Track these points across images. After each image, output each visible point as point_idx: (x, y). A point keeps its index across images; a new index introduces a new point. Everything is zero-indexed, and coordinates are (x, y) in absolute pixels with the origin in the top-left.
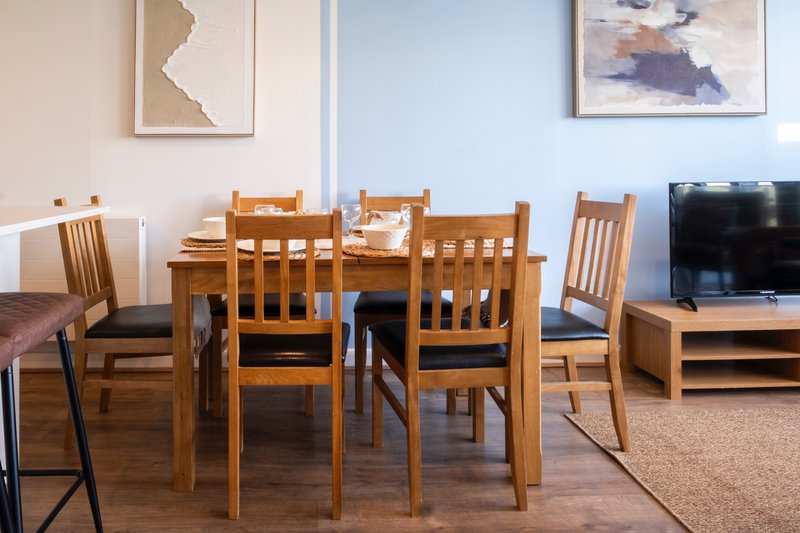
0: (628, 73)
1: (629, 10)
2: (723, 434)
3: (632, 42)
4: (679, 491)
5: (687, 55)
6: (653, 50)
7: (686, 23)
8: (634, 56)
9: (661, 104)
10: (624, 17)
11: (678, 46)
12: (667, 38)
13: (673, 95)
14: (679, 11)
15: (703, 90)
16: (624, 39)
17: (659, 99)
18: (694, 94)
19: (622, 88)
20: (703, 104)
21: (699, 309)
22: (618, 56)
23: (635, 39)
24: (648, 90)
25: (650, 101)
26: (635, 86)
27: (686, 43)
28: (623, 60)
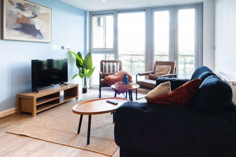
0: (19, 28)
1: (20, 10)
2: (49, 120)
3: (20, 20)
4: (45, 135)
5: (34, 26)
6: (26, 23)
7: (34, 17)
8: (21, 24)
9: (28, 38)
10: (18, 12)
11: (33, 23)
12: (30, 20)
13: (31, 36)
14: (33, 14)
15: (38, 36)
16: (18, 18)
17: (27, 37)
18: (36, 36)
19: (17, 32)
20: (38, 39)
21: (39, 92)
22: (16, 23)
23: (21, 19)
24: (25, 34)
25: (25, 37)
26: (21, 32)
27: (34, 23)
28: (18, 24)
